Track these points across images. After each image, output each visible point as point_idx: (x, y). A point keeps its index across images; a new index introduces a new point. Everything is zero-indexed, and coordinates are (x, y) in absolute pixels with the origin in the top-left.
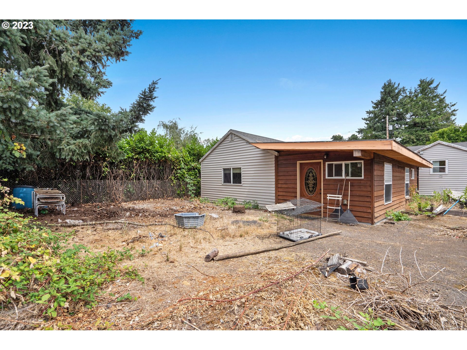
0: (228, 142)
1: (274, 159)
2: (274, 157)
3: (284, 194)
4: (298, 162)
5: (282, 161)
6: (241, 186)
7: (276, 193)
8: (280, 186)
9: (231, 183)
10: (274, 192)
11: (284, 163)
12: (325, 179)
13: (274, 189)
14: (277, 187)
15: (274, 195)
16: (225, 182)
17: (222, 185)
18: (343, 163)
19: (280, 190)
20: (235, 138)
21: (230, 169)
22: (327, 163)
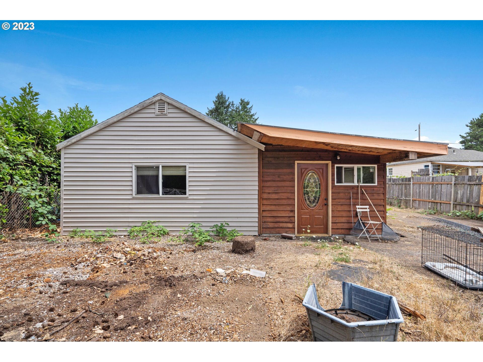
0: (153, 115)
1: (257, 156)
2: (257, 151)
3: (273, 208)
4: (296, 162)
5: (270, 159)
6: (186, 199)
7: (259, 209)
8: (265, 196)
9: (158, 193)
10: (257, 206)
11: (273, 162)
12: (333, 186)
13: (257, 201)
14: (261, 199)
15: (257, 211)
16: (139, 192)
17: (134, 199)
18: (356, 166)
19: (265, 202)
20: (170, 111)
21: (158, 168)
22: (336, 165)
